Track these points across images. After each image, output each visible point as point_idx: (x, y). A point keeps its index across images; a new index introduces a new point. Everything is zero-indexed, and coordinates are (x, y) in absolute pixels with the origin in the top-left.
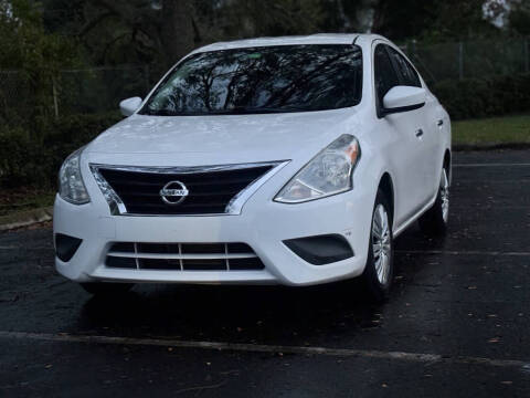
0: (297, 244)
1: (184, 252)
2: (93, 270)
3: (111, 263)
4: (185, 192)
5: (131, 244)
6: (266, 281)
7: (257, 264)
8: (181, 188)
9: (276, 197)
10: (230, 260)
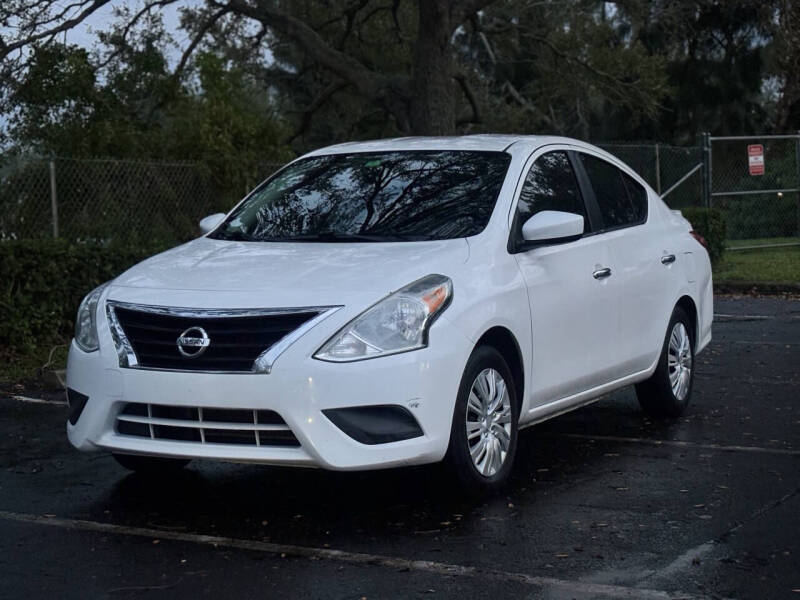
0: (344, 416)
1: (206, 419)
2: (99, 437)
3: (123, 429)
4: (205, 341)
5: (144, 406)
6: (301, 462)
7: (289, 439)
8: (201, 336)
9: (316, 352)
10: (260, 432)
